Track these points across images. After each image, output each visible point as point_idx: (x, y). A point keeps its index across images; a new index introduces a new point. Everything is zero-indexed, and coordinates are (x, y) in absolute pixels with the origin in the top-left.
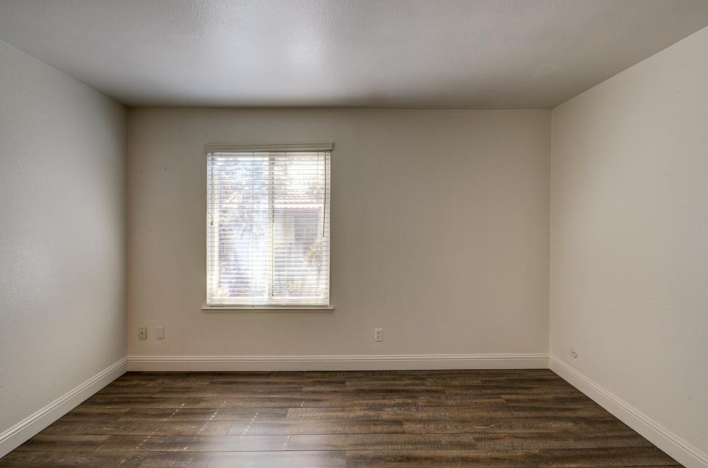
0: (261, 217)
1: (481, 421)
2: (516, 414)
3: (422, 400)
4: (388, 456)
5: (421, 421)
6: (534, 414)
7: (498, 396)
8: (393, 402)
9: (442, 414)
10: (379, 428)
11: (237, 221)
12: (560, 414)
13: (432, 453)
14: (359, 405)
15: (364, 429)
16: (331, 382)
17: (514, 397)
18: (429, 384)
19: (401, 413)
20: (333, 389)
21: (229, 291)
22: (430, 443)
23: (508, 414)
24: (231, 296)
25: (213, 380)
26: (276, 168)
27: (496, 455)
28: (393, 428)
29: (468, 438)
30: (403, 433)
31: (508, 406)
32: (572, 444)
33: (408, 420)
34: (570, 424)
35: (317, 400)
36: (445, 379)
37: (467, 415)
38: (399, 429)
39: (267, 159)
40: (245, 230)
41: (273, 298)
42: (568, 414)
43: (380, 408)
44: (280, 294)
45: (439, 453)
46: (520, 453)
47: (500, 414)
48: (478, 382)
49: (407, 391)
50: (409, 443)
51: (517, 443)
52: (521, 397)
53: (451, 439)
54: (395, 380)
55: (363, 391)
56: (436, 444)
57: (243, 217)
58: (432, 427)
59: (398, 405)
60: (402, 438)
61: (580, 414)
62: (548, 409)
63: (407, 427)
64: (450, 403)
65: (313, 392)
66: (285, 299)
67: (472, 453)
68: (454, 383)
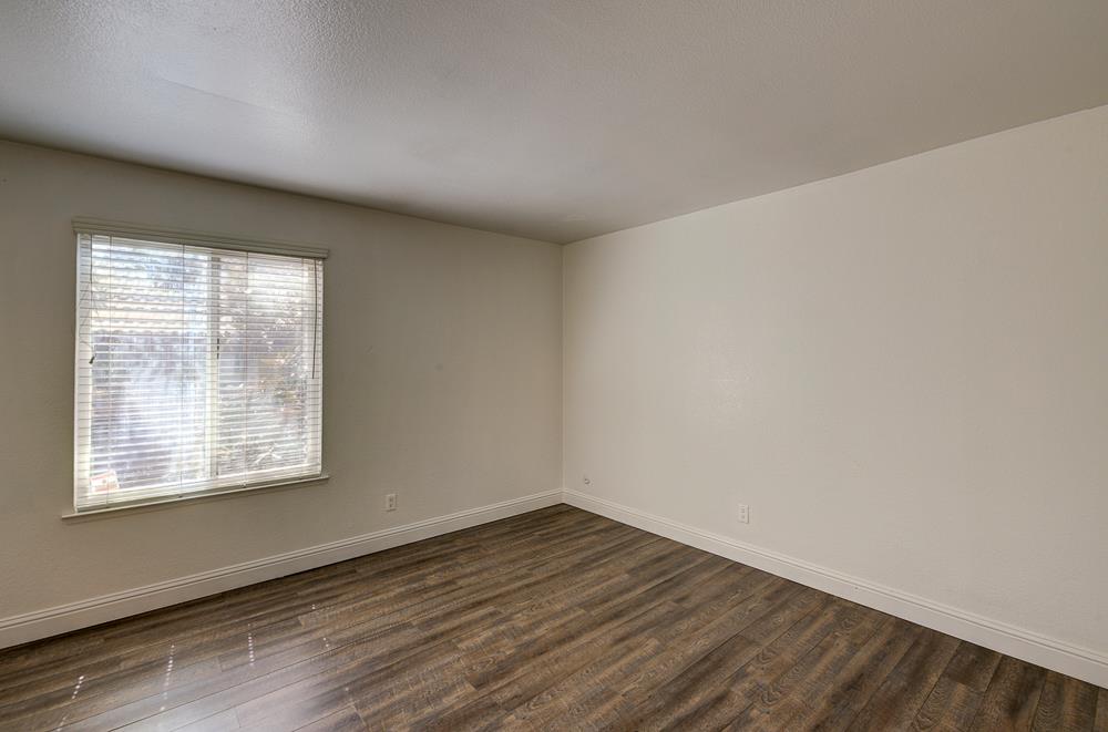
0: (192, 349)
1: (526, 556)
2: (552, 542)
3: (462, 559)
4: (458, 609)
5: (472, 574)
6: (566, 538)
7: (531, 534)
8: (431, 570)
9: (489, 562)
10: (433, 594)
11: (138, 356)
12: (584, 533)
13: (498, 592)
14: (393, 584)
15: (417, 600)
16: (334, 576)
17: (545, 531)
18: (459, 543)
19: (448, 575)
20: (344, 582)
21: (119, 480)
22: (491, 586)
23: (545, 545)
24: (121, 487)
25: (106, 636)
26: (223, 274)
27: (551, 574)
28: (448, 588)
29: (524, 571)
30: (461, 588)
31: (544, 539)
32: (600, 548)
33: (458, 578)
34: (594, 537)
35: (333, 597)
36: (474, 535)
37: (513, 556)
38: (454, 587)
39: (205, 258)
40: (155, 372)
41: (220, 477)
42: (590, 530)
43: (422, 577)
44: (232, 469)
45: (504, 589)
46: (567, 566)
47: (539, 547)
48: (507, 529)
49: (441, 556)
50: (473, 593)
51: (562, 561)
52: (550, 530)
53: (509, 576)
54: (418, 551)
55: (389, 571)
56: (498, 585)
57: (152, 349)
58: (485, 575)
59: (438, 570)
60: (462, 592)
61: (598, 528)
62: (575, 532)
63: (460, 583)
64: (491, 552)
65: (317, 593)
66: (242, 477)
67: (532, 580)
68: (485, 536)
